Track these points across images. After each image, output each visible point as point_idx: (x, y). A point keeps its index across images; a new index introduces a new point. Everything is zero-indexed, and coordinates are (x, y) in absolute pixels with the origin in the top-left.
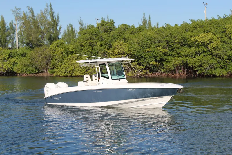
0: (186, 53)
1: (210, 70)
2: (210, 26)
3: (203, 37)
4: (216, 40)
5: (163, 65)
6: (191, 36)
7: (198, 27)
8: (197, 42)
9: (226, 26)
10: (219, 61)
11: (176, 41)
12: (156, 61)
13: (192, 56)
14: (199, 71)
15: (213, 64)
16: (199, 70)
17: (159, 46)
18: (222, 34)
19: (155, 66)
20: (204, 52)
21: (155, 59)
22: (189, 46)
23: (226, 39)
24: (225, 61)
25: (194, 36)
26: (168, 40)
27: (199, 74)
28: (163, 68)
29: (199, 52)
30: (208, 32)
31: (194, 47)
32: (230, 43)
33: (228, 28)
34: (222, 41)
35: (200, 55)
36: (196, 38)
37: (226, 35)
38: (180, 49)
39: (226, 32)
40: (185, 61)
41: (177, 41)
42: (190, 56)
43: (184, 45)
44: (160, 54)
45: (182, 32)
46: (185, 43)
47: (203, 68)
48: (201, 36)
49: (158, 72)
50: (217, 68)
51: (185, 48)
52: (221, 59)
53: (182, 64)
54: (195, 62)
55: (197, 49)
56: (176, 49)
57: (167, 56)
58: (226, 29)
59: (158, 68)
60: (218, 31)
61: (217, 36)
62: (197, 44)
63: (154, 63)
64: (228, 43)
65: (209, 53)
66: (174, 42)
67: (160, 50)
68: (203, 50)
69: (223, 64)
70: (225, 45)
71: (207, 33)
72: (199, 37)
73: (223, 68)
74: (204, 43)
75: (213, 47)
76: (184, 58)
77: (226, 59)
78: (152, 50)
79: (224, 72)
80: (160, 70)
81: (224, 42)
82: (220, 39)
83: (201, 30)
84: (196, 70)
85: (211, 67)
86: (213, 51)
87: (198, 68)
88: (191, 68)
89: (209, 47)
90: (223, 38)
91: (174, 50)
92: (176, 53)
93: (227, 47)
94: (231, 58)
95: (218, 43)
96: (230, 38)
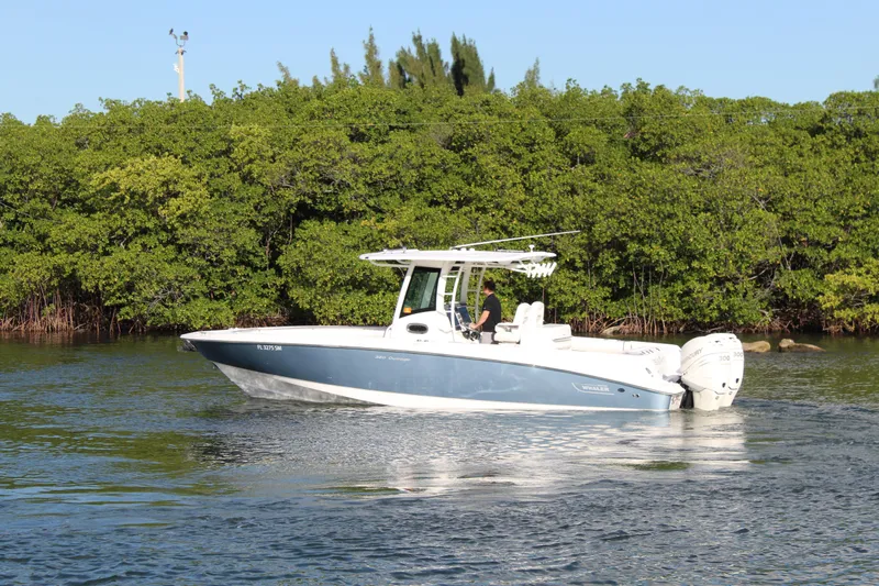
0: (72, 239)
1: (167, 307)
3: (144, 172)
4: (192, 184)
6: (93, 169)
7: (124, 128)
8: (114, 190)
9: (234, 131)
10: (202, 268)
11: (31, 187)
13: (97, 247)
14: (123, 311)
15: (180, 281)
16: (122, 305)
18: (217, 160)
20: (144, 231)
22: (89, 210)
24: (230, 268)
25: (103, 167)
26: (1, 179)
27: (125, 321)
29: (124, 232)
30: (159, 151)
31: (101, 210)
32: (249, 198)
33: (242, 139)
34: (217, 190)
35: (130, 246)
36: (113, 174)
37: (231, 168)
38: (50, 218)
39: (232, 156)
40: (68, 270)
41: (38, 184)
42: (85, 247)
43: (65, 201)
45: (60, 151)
46: (68, 195)
47: (138, 299)
48: (129, 168)
50: (195, 297)
51: (70, 216)
52: (211, 261)
53: (55, 282)
54: (107, 273)
55: (117, 221)
56: (31, 220)
58: (232, 141)
60: (198, 150)
61: (196, 169)
62: (115, 201)
64: (241, 200)
65: (164, 236)
66: (26, 190)
68: (138, 224)
69: (219, 283)
70: (229, 208)
71: (157, 155)
72: (123, 173)
73: (216, 298)
74: (144, 195)
75: (178, 213)
76: (64, 255)
77: (231, 264)
79: (224, 314)
81: (223, 195)
82: (205, 180)
83: (133, 143)
84: (112, 307)
85: (171, 294)
86: (181, 231)
87: (120, 298)
88: (95, 297)
89: (164, 212)
90: (219, 176)
91: (25, 223)
92: (31, 237)
93: (236, 212)
94: (251, 257)
95: (201, 196)
96: (247, 179)
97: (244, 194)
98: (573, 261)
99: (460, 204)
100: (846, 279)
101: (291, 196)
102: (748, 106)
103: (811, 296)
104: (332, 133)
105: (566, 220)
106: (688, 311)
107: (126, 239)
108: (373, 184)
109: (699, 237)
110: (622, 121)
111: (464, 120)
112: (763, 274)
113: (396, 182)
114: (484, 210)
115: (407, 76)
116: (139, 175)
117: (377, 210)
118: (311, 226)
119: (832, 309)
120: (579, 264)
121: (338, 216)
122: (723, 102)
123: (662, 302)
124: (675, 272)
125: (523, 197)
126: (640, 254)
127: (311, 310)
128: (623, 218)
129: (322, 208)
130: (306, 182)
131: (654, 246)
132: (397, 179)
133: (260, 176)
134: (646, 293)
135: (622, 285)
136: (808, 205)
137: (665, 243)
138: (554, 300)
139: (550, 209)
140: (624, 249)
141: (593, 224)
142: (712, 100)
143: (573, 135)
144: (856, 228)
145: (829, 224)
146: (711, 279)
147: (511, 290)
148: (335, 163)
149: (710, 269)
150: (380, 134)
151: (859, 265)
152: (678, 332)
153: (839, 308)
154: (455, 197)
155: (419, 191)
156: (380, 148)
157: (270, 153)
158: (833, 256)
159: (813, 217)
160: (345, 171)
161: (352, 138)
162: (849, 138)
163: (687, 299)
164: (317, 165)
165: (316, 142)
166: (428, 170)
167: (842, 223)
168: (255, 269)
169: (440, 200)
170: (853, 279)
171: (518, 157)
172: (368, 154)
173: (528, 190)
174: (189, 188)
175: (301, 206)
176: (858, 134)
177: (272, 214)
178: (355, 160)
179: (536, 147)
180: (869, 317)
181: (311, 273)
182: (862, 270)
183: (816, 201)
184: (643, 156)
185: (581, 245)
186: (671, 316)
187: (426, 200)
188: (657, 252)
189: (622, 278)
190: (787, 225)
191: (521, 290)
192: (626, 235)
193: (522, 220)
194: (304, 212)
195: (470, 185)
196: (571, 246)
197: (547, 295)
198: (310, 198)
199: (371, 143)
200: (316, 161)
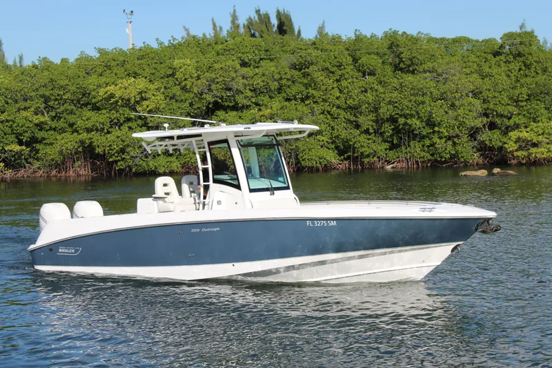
0: (89, 125)
1: (144, 161)
2: (140, 62)
3: (127, 88)
4: (155, 93)
5: (37, 151)
6: (99, 86)
7: (113, 63)
8: (113, 97)
9: (176, 63)
11: (64, 97)
12: (20, 143)
13: (103, 129)
14: (119, 164)
16: (119, 161)
17: (25, 109)
18: (167, 79)
19: (20, 154)
20: (129, 120)
21: (18, 139)
22: (96, 108)
23: (176, 90)
25: (105, 85)
26: (47, 93)
27: (120, 169)
28: (38, 159)
29: (118, 120)
30: (136, 75)
31: (105, 109)
32: (186, 100)
33: (180, 68)
34: (168, 96)
35: (121, 128)
37: (175, 83)
38: (74, 114)
39: (176, 77)
40: (88, 142)
41: (68, 96)
42: (97, 130)
43: (83, 105)
44: (28, 127)
45: (79, 77)
46: (85, 101)
47: (128, 157)
48: (120, 85)
49: (25, 168)
51: (87, 113)
53: (80, 149)
54: (110, 143)
55: (114, 115)
56: (65, 115)
57: (47, 131)
58: (175, 69)
59: (26, 160)
60: (157, 74)
61: (157, 85)
62: (113, 103)
63: (17, 148)
64: (182, 101)
65: (140, 122)
66: (61, 99)
67: (27, 118)
68: (126, 116)
70: (175, 105)
71: (134, 77)
72: (118, 87)
73: (171, 155)
74: (129, 100)
75: (148, 109)
76: (85, 134)
78: (9, 118)
79: (175, 164)
80: (30, 163)
81: (171, 98)
82: (162, 90)
83: (120, 71)
84: (113, 162)
85: (147, 154)
86: (150, 119)
87: (117, 157)
88: (102, 157)
89: (140, 109)
90: (169, 88)
91: (61, 117)
92: (65, 125)
93: (179, 108)
95: (160, 99)
96: (184, 89)
97: (183, 98)
98: (368, 129)
99: (303, 100)
100: (521, 135)
101: (209, 98)
102: (457, 42)
103: (500, 144)
104: (230, 63)
105: (363, 107)
106: (432, 155)
107: (119, 125)
108: (254, 90)
109: (438, 114)
110: (388, 52)
111: (303, 53)
112: (473, 133)
113: (266, 88)
114: (317, 103)
115: (252, 32)
116: (126, 89)
117: (257, 104)
118: (221, 114)
119: (512, 152)
120: (371, 131)
121: (235, 108)
122: (443, 39)
123: (418, 150)
124: (424, 133)
125: (338, 94)
126: (406, 124)
128: (396, 105)
129: (226, 104)
130: (217, 90)
131: (413, 119)
133: (191, 87)
134: (409, 146)
135: (395, 142)
136: (496, 95)
137: (419, 118)
138: (358, 151)
139: (354, 101)
140: (397, 122)
141: (379, 108)
142: (437, 39)
143: (364, 60)
144: (522, 107)
145: (508, 104)
146: (446, 137)
147: (333, 146)
148: (233, 79)
149: (445, 131)
150: (255, 62)
151: (526, 127)
152: (427, 166)
153: (517, 150)
154: (300, 96)
155: (279, 93)
156: (257, 70)
157: (196, 75)
158: (511, 122)
159: (499, 101)
160: (239, 84)
161: (241, 65)
162: (514, 58)
163: (431, 148)
164: (224, 80)
165: (222, 68)
166: (284, 82)
167: (515, 104)
169: (292, 98)
170: (524, 134)
171: (333, 73)
172: (251, 74)
173: (341, 92)
174: (154, 95)
175: (216, 103)
176: (520, 55)
177: (199, 108)
178: (244, 77)
179: (342, 67)
180: (533, 155)
182: (528, 129)
183: (501, 92)
184: (401, 69)
185: (372, 121)
186: (423, 158)
187: (283, 97)
188: (415, 123)
189: (395, 138)
190: (485, 106)
191: (339, 146)
192: (398, 114)
193: (338, 107)
194: (217, 107)
195: (308, 89)
196: (366, 121)
197: (354, 148)
198: (220, 99)
199: (252, 67)
200: (222, 78)
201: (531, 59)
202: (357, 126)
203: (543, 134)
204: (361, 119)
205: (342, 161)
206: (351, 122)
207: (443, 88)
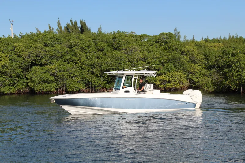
4: (5, 58)
9: (15, 44)
15: (2, 82)
18: (11, 52)
23: (15, 57)
24: (15, 78)
32: (19, 61)
33: (18, 47)
34: (11, 59)
37: (15, 54)
39: (15, 51)
50: (6, 86)
52: (9, 77)
58: (15, 47)
60: (6, 50)
61: (6, 54)
69: (12, 82)
70: (14, 63)
73: (12, 86)
79: (13, 90)
82: (8, 57)
86: (2, 69)
90: (11, 56)
93: (16, 65)
94: (20, 75)
95: (7, 61)
97: (18, 60)
98: (97, 75)
101: (29, 61)
103: (154, 82)
104: (39, 45)
108: (50, 57)
110: (112, 40)
111: (72, 41)
114: (77, 63)
115: (69, 30)
117: (51, 63)
118: (35, 68)
119: (158, 85)
120: (99, 76)
121: (41, 65)
122: (136, 35)
127: (34, 88)
128: (109, 64)
129: (37, 63)
130: (33, 57)
132: (56, 55)
133: (22, 56)
135: (109, 80)
136: (153, 60)
138: (93, 84)
139: (92, 62)
141: (102, 66)
144: (165, 65)
145: (158, 64)
147: (83, 82)
148: (40, 52)
151: (165, 74)
153: (160, 84)
154: (70, 60)
155: (61, 58)
156: (52, 48)
157: (25, 50)
158: (159, 72)
159: (154, 63)
160: (42, 54)
161: (45, 46)
162: (164, 44)
164: (36, 53)
165: (35, 47)
166: (63, 53)
167: (162, 64)
168: (21, 78)
169: (66, 61)
170: (163, 78)
171: (86, 50)
172: (48, 50)
173: (87, 58)
175: (32, 63)
176: (167, 43)
177: (25, 65)
178: (45, 51)
179: (90, 47)
180: (167, 87)
181: (33, 79)
182: (166, 75)
183: (155, 59)
184: (115, 49)
185: (99, 71)
187: (63, 61)
189: (109, 79)
190: (148, 65)
191: (85, 82)
193: (86, 65)
194: (33, 64)
195: (73, 56)
196: (97, 71)
197: (91, 83)
198: (34, 60)
199: (49, 47)
200: (35, 52)
201: (170, 45)
202: (93, 73)
203: (172, 77)
204: (95, 70)
205: (87, 89)
206: (91, 71)
207: (130, 57)
